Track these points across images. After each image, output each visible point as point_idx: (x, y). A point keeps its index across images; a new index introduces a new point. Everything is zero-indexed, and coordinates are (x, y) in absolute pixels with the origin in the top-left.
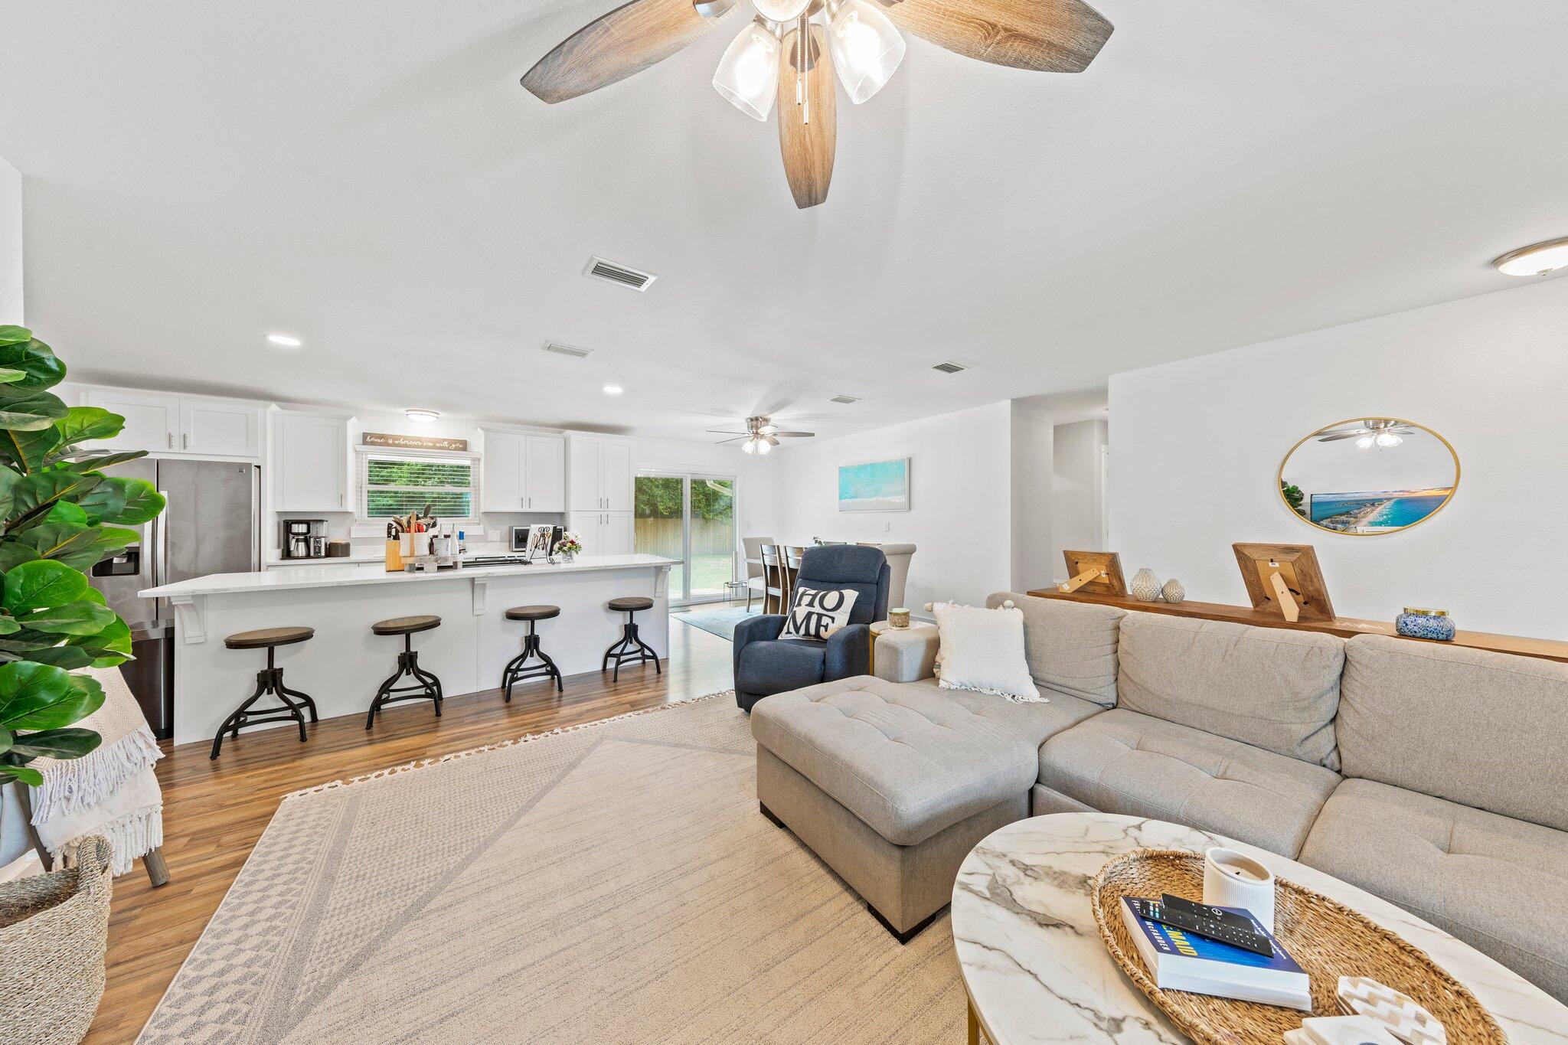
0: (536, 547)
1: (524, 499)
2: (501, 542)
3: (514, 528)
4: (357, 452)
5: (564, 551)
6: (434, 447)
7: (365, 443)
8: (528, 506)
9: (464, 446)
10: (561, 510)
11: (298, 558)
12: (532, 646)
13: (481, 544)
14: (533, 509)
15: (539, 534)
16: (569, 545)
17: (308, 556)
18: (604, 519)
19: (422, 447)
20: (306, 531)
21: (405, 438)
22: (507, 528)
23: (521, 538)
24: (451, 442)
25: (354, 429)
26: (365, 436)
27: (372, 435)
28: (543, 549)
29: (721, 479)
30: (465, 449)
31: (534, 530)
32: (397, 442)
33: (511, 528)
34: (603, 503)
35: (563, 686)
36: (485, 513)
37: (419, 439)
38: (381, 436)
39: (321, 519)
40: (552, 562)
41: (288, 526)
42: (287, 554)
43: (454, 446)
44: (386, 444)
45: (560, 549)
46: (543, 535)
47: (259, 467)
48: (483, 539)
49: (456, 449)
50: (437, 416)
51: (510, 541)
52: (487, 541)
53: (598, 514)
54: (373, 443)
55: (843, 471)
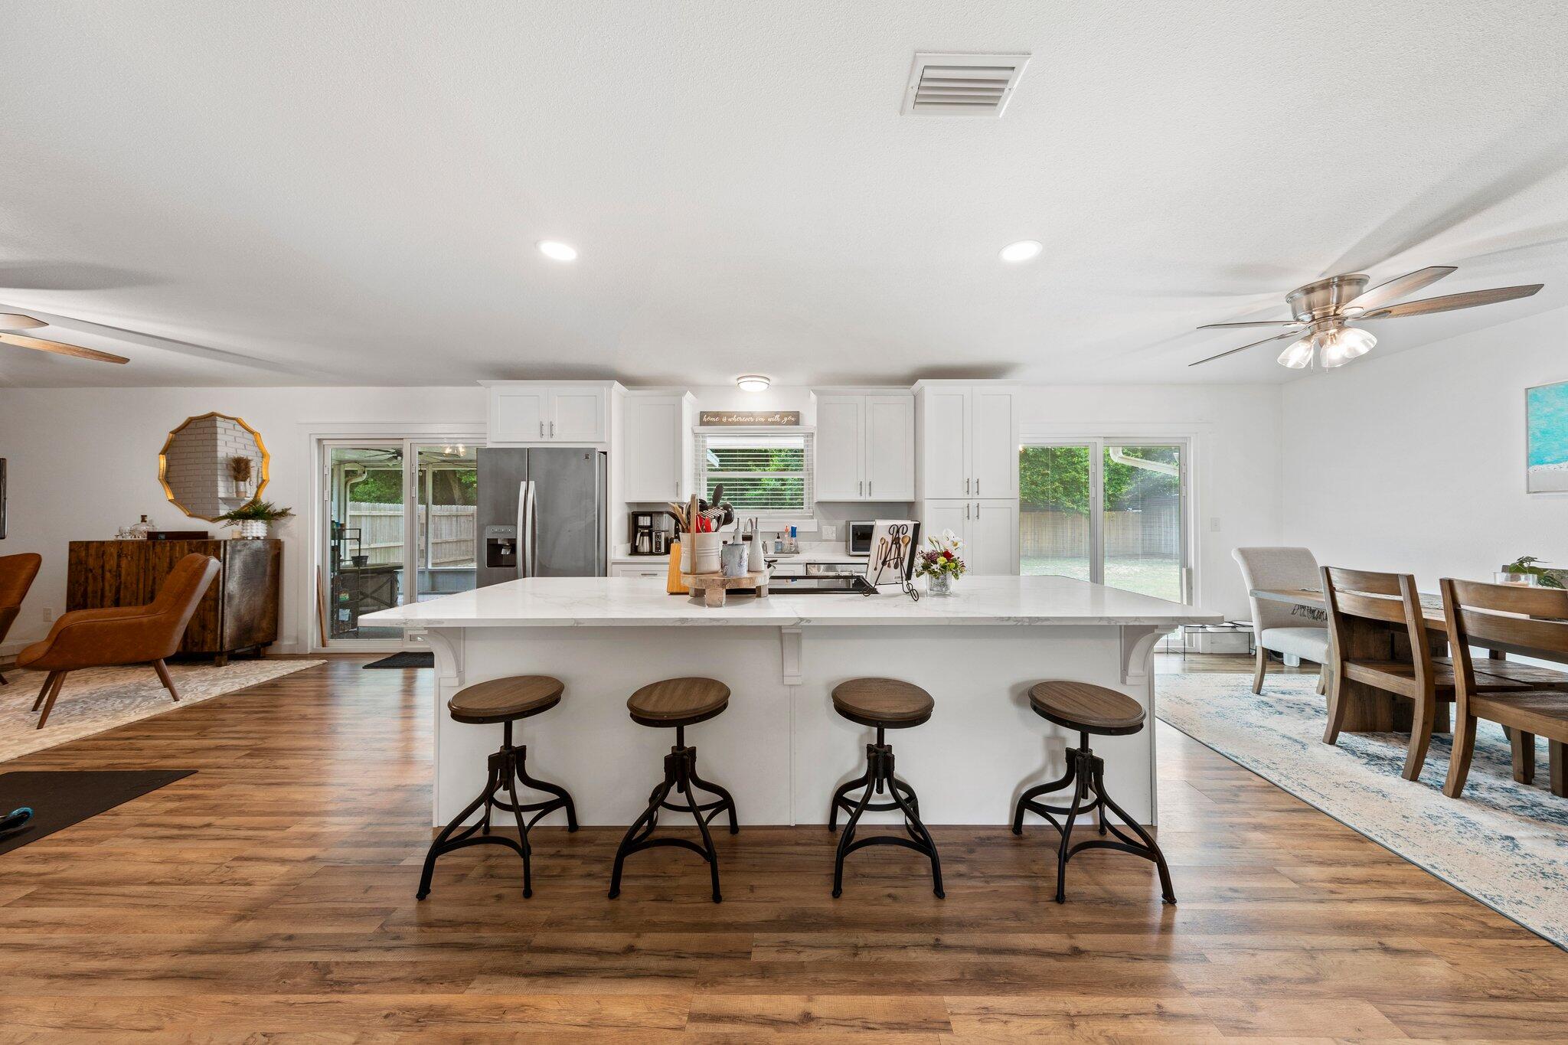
0: (884, 563)
1: (863, 484)
2: (837, 541)
3: (852, 524)
4: (696, 435)
5: (933, 573)
6: (766, 423)
7: (702, 423)
8: (868, 494)
9: (795, 418)
10: (910, 498)
11: (643, 554)
12: (881, 770)
13: (815, 544)
14: (874, 498)
15: (889, 539)
16: (942, 560)
17: (651, 553)
18: (973, 512)
19: (754, 423)
20: (649, 524)
21: (739, 414)
22: (842, 523)
23: (861, 538)
24: (784, 414)
25: (690, 407)
26: (702, 414)
27: (708, 414)
28: (896, 567)
29: (1140, 444)
30: (797, 423)
31: (882, 528)
32: (730, 420)
33: (848, 523)
34: (971, 486)
35: (945, 882)
36: (819, 503)
37: (751, 414)
38: (717, 414)
39: (660, 510)
40: (914, 594)
41: (634, 517)
42: (635, 551)
43: (786, 419)
44: (720, 423)
45: (926, 567)
46: (896, 541)
47: (605, 453)
48: (817, 537)
49: (789, 423)
50: (768, 382)
51: (847, 541)
52: (821, 540)
53: (966, 503)
54: (708, 423)
55: (1531, 395)
